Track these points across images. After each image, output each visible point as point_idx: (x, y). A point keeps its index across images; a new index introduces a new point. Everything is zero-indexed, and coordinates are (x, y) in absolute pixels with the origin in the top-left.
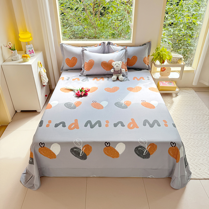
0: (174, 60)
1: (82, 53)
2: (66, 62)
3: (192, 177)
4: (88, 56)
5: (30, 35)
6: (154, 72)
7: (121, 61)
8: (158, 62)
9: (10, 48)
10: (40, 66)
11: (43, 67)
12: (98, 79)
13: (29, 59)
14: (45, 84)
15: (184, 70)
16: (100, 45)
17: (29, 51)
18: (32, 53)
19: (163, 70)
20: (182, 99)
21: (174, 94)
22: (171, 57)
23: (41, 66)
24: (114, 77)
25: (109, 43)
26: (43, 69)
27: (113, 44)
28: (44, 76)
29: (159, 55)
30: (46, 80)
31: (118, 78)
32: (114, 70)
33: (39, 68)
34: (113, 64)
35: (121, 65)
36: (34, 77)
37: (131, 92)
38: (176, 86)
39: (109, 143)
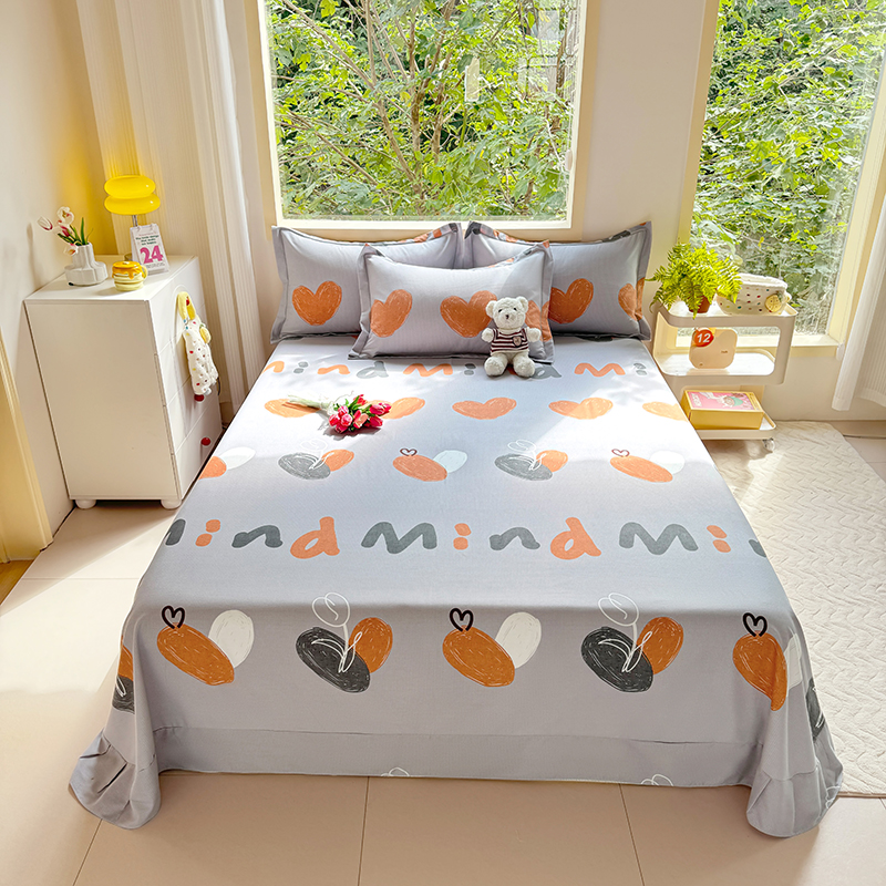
0: (749, 299)
1: (362, 267)
2: (295, 305)
3: (844, 787)
4: (386, 277)
5: (149, 188)
6: (666, 354)
7: (523, 298)
8: (680, 309)
9: (66, 235)
10: (186, 314)
11: (198, 319)
12: (428, 369)
13: (141, 278)
14: (204, 389)
15: (793, 344)
16: (438, 235)
17: (142, 250)
18: (155, 261)
19: (704, 338)
20: (788, 466)
21: (753, 444)
22: (736, 285)
23: (192, 316)
24: (496, 361)
25: (475, 229)
26: (196, 327)
27: (491, 234)
28: (199, 354)
29: (684, 276)
30: (207, 376)
31: (510, 369)
32: (496, 335)
33: (180, 321)
34: (491, 307)
35: (523, 311)
36: (156, 354)
37: (568, 418)
38: (762, 410)
39: (468, 616)
